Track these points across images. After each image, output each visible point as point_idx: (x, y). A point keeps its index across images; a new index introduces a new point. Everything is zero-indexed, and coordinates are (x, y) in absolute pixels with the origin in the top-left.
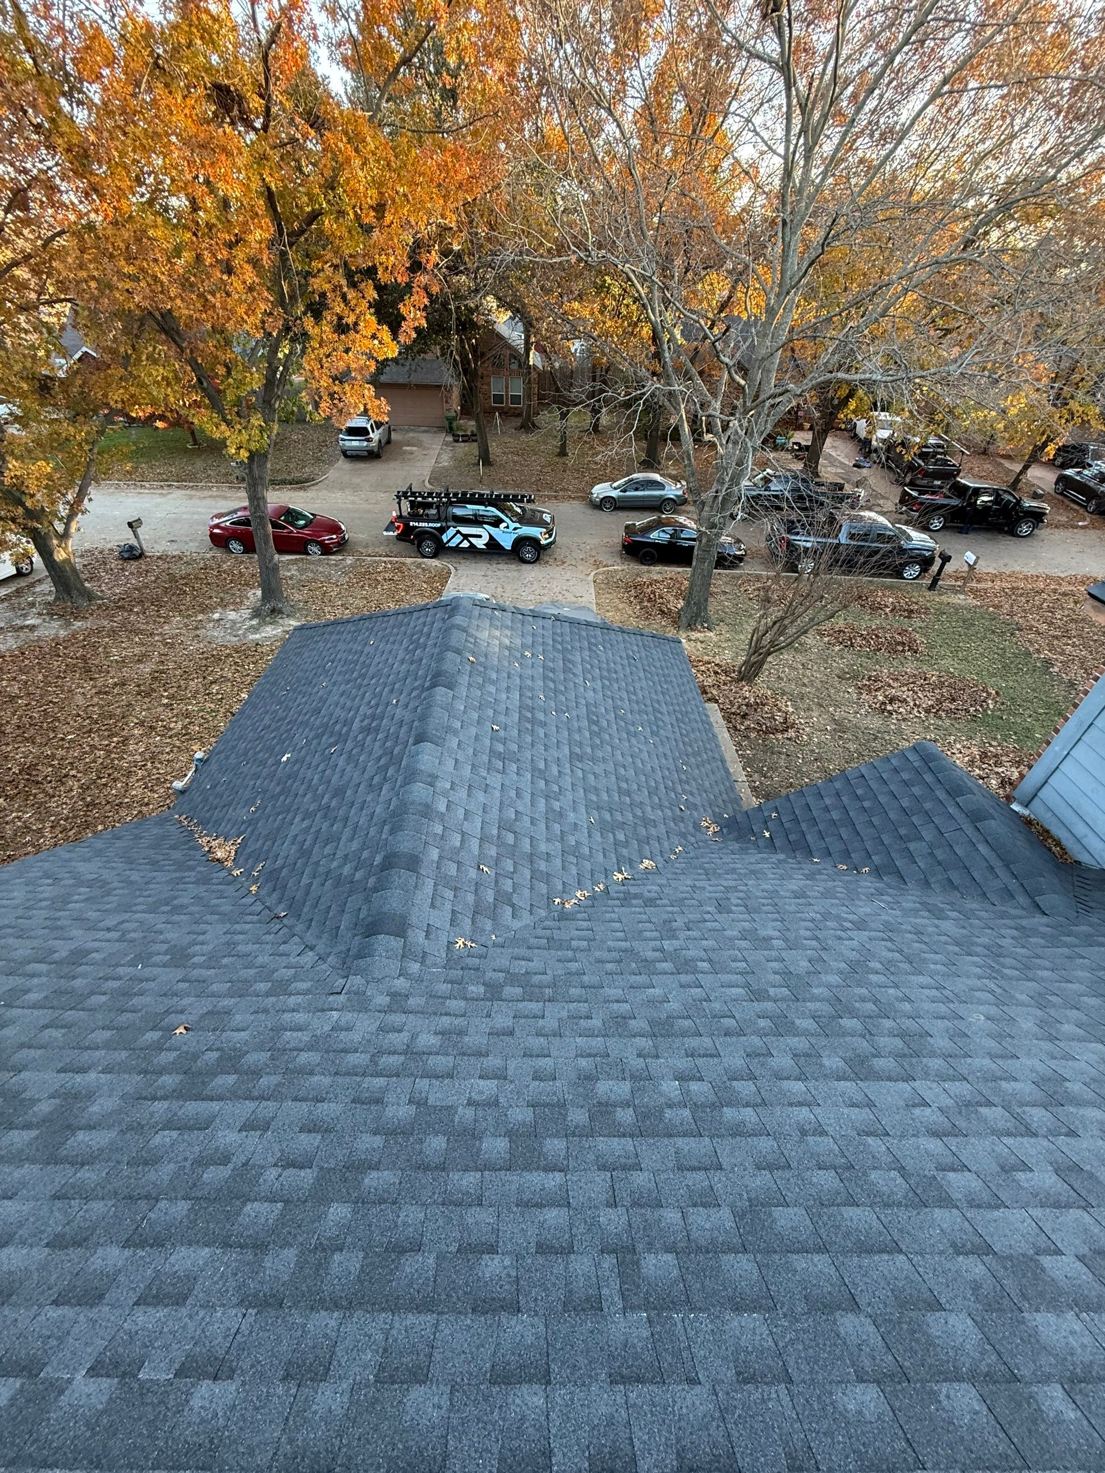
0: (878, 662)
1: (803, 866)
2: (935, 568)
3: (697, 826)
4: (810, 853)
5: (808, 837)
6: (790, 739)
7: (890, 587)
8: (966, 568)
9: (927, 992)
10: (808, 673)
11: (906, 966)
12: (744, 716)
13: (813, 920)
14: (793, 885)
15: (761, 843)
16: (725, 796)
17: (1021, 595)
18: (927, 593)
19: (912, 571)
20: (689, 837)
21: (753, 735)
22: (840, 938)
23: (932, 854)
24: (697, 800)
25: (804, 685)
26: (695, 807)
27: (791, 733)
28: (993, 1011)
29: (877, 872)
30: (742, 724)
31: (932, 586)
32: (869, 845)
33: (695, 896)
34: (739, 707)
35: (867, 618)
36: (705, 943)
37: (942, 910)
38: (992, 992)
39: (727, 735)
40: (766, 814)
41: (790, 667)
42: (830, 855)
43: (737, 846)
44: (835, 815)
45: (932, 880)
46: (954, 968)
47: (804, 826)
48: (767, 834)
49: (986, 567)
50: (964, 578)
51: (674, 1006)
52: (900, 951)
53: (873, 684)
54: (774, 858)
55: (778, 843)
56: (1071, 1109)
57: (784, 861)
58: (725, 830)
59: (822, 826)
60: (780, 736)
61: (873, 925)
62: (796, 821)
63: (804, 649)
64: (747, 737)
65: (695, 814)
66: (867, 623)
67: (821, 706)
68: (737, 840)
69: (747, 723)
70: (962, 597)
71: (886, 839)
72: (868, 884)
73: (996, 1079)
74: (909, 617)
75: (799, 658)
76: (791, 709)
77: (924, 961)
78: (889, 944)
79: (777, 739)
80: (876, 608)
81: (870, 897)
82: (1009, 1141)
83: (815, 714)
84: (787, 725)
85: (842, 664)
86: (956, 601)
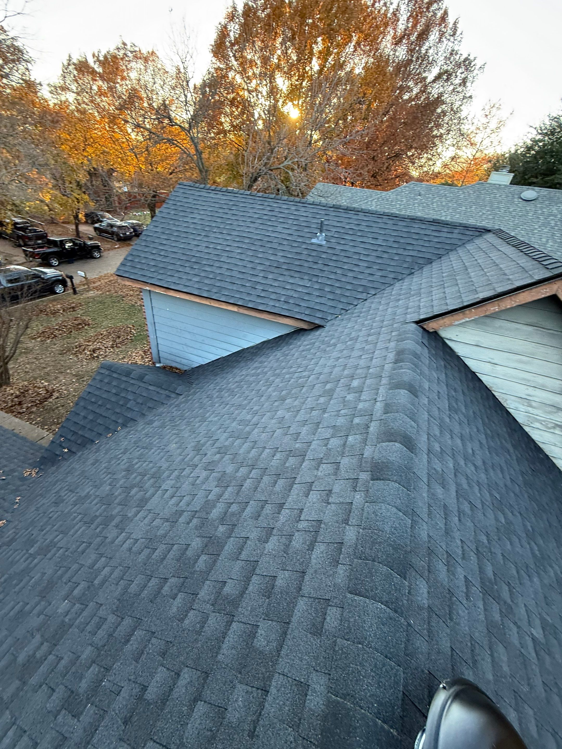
0: (75, 338)
1: (92, 449)
2: (69, 283)
3: (23, 479)
4: (93, 441)
5: (86, 435)
6: (57, 398)
7: (54, 300)
8: (84, 279)
9: (156, 453)
10: (42, 361)
11: (147, 451)
12: (20, 403)
13: (105, 467)
14: (90, 461)
15: (66, 456)
16: (32, 451)
17: (115, 283)
18: (75, 296)
19: (59, 289)
20: (21, 488)
21: (34, 409)
22: (119, 464)
23: (138, 403)
24: (12, 466)
25: (45, 368)
26: (13, 471)
27: (56, 395)
28: (177, 440)
29: (124, 425)
30: (22, 408)
31: (75, 292)
32: (113, 418)
33: (39, 512)
34: (12, 401)
35: (53, 319)
36: (55, 527)
37: (152, 420)
38: (175, 434)
39: (17, 420)
40: (58, 442)
41: (28, 363)
42: (101, 434)
43: (54, 468)
44: (90, 417)
45: (144, 412)
46: (161, 437)
47: (80, 432)
48: (66, 450)
49: (92, 276)
50: (87, 284)
51: (49, 572)
52: (143, 448)
53: (80, 349)
54: (76, 457)
55: (74, 450)
56: (204, 448)
57: (82, 454)
58: (42, 467)
59: (88, 426)
60: (51, 400)
61: (129, 448)
62: (75, 433)
63: (28, 351)
64: (32, 412)
65: (16, 474)
66: (55, 322)
67: (62, 373)
68: (53, 465)
69: (25, 406)
70: (92, 292)
71: (118, 410)
72: (122, 432)
73: (183, 460)
74: (74, 311)
75: (30, 356)
76: (47, 384)
77: (152, 443)
78: (138, 449)
79: (50, 402)
80: (54, 313)
81: (125, 437)
82: (192, 475)
83: (62, 378)
84: (50, 393)
85: (57, 348)
86: (91, 295)
